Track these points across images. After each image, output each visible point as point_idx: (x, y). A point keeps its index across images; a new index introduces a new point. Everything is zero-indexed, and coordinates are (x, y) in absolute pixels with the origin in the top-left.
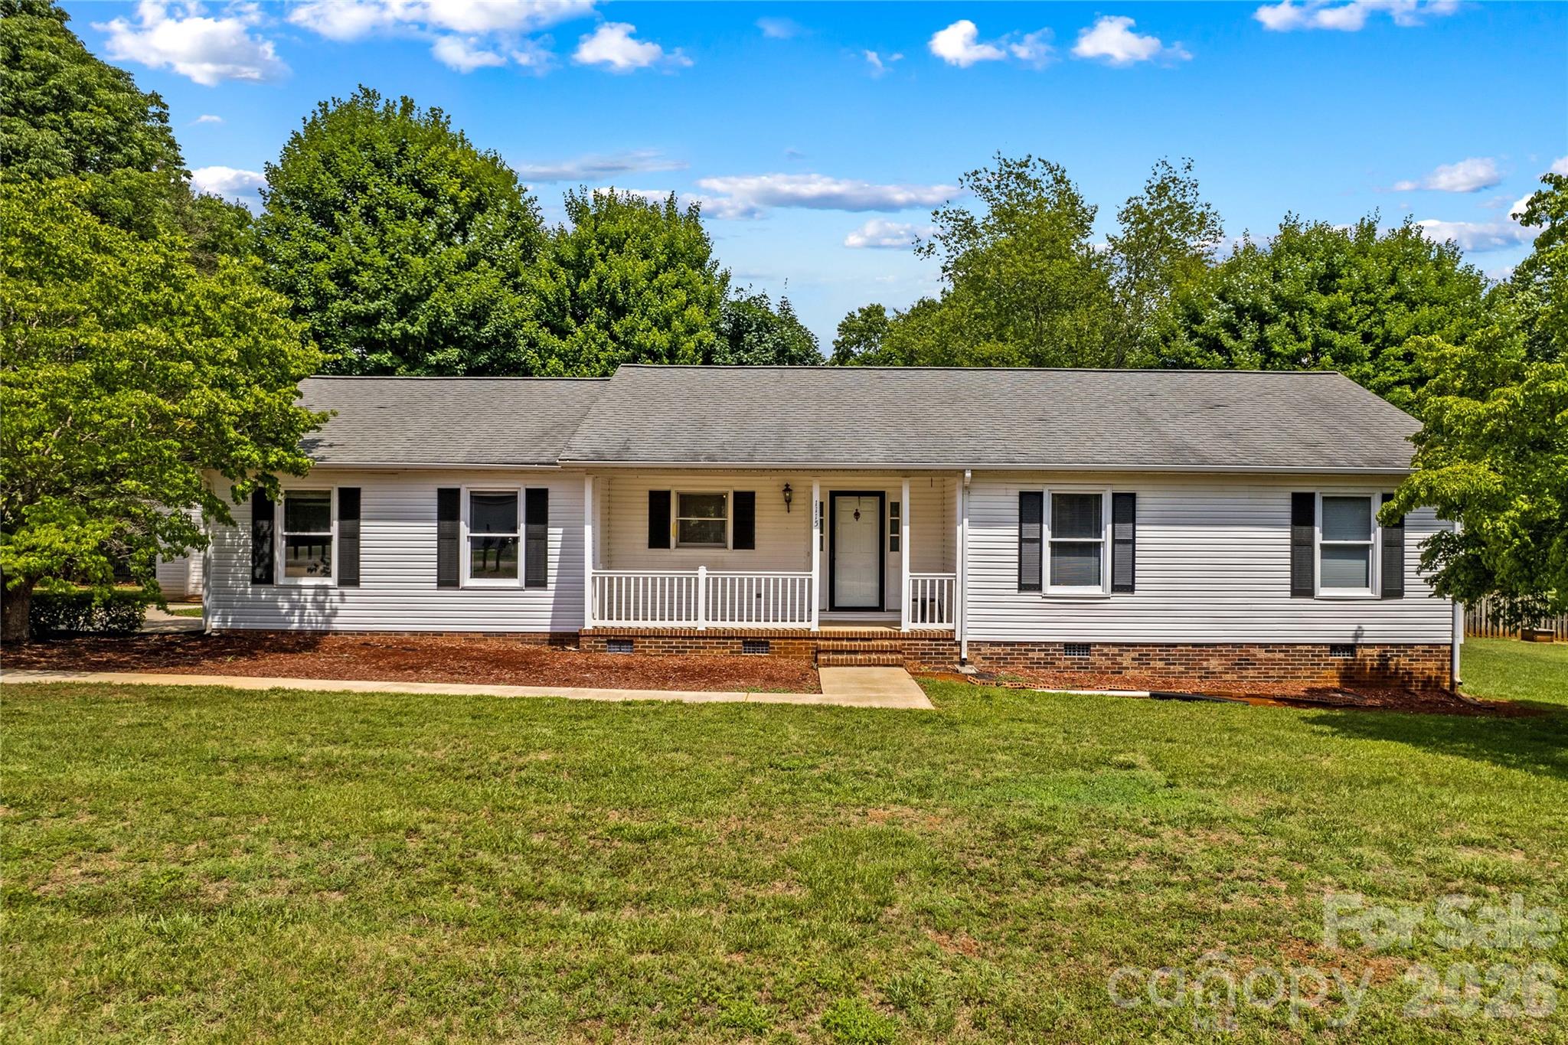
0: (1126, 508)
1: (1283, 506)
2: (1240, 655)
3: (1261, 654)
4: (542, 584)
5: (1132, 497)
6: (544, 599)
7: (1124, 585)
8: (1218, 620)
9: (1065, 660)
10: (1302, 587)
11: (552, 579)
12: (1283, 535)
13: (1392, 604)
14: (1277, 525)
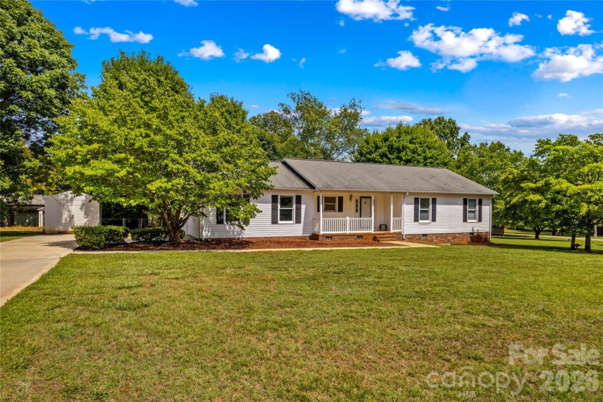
0: (434, 201)
1: (461, 201)
2: (454, 236)
3: (458, 235)
4: (300, 222)
5: (435, 199)
6: (300, 227)
7: (434, 220)
8: (451, 228)
9: (423, 238)
10: (465, 220)
11: (302, 221)
12: (461, 207)
13: (480, 223)
14: (461, 205)
